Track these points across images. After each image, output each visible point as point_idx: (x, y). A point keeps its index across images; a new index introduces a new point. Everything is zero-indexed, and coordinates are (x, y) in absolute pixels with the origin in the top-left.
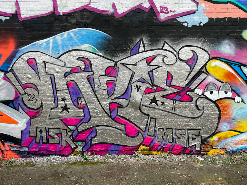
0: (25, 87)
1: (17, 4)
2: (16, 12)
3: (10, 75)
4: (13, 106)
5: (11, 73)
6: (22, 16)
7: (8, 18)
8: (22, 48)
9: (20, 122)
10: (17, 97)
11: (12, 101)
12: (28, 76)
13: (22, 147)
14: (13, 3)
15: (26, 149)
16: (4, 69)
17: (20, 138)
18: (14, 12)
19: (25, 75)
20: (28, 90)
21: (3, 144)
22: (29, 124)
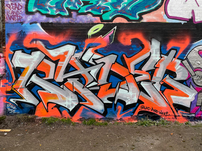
0: (195, 70)
1: (193, 12)
2: (192, 17)
3: (185, 62)
4: (186, 84)
5: (186, 61)
6: (196, 21)
7: (186, 22)
8: (195, 43)
9: (190, 95)
10: (189, 78)
11: (185, 81)
12: (198, 62)
13: (191, 114)
14: (191, 11)
15: (194, 115)
16: (181, 58)
17: (189, 107)
18: (190, 18)
19: (196, 62)
20: (197, 73)
21: (177, 112)
22: (196, 97)
